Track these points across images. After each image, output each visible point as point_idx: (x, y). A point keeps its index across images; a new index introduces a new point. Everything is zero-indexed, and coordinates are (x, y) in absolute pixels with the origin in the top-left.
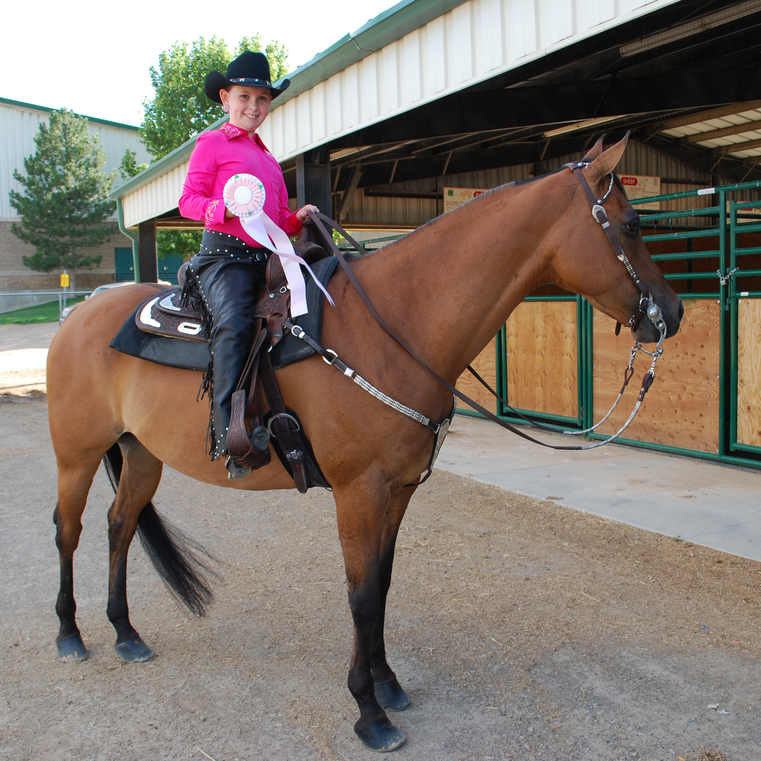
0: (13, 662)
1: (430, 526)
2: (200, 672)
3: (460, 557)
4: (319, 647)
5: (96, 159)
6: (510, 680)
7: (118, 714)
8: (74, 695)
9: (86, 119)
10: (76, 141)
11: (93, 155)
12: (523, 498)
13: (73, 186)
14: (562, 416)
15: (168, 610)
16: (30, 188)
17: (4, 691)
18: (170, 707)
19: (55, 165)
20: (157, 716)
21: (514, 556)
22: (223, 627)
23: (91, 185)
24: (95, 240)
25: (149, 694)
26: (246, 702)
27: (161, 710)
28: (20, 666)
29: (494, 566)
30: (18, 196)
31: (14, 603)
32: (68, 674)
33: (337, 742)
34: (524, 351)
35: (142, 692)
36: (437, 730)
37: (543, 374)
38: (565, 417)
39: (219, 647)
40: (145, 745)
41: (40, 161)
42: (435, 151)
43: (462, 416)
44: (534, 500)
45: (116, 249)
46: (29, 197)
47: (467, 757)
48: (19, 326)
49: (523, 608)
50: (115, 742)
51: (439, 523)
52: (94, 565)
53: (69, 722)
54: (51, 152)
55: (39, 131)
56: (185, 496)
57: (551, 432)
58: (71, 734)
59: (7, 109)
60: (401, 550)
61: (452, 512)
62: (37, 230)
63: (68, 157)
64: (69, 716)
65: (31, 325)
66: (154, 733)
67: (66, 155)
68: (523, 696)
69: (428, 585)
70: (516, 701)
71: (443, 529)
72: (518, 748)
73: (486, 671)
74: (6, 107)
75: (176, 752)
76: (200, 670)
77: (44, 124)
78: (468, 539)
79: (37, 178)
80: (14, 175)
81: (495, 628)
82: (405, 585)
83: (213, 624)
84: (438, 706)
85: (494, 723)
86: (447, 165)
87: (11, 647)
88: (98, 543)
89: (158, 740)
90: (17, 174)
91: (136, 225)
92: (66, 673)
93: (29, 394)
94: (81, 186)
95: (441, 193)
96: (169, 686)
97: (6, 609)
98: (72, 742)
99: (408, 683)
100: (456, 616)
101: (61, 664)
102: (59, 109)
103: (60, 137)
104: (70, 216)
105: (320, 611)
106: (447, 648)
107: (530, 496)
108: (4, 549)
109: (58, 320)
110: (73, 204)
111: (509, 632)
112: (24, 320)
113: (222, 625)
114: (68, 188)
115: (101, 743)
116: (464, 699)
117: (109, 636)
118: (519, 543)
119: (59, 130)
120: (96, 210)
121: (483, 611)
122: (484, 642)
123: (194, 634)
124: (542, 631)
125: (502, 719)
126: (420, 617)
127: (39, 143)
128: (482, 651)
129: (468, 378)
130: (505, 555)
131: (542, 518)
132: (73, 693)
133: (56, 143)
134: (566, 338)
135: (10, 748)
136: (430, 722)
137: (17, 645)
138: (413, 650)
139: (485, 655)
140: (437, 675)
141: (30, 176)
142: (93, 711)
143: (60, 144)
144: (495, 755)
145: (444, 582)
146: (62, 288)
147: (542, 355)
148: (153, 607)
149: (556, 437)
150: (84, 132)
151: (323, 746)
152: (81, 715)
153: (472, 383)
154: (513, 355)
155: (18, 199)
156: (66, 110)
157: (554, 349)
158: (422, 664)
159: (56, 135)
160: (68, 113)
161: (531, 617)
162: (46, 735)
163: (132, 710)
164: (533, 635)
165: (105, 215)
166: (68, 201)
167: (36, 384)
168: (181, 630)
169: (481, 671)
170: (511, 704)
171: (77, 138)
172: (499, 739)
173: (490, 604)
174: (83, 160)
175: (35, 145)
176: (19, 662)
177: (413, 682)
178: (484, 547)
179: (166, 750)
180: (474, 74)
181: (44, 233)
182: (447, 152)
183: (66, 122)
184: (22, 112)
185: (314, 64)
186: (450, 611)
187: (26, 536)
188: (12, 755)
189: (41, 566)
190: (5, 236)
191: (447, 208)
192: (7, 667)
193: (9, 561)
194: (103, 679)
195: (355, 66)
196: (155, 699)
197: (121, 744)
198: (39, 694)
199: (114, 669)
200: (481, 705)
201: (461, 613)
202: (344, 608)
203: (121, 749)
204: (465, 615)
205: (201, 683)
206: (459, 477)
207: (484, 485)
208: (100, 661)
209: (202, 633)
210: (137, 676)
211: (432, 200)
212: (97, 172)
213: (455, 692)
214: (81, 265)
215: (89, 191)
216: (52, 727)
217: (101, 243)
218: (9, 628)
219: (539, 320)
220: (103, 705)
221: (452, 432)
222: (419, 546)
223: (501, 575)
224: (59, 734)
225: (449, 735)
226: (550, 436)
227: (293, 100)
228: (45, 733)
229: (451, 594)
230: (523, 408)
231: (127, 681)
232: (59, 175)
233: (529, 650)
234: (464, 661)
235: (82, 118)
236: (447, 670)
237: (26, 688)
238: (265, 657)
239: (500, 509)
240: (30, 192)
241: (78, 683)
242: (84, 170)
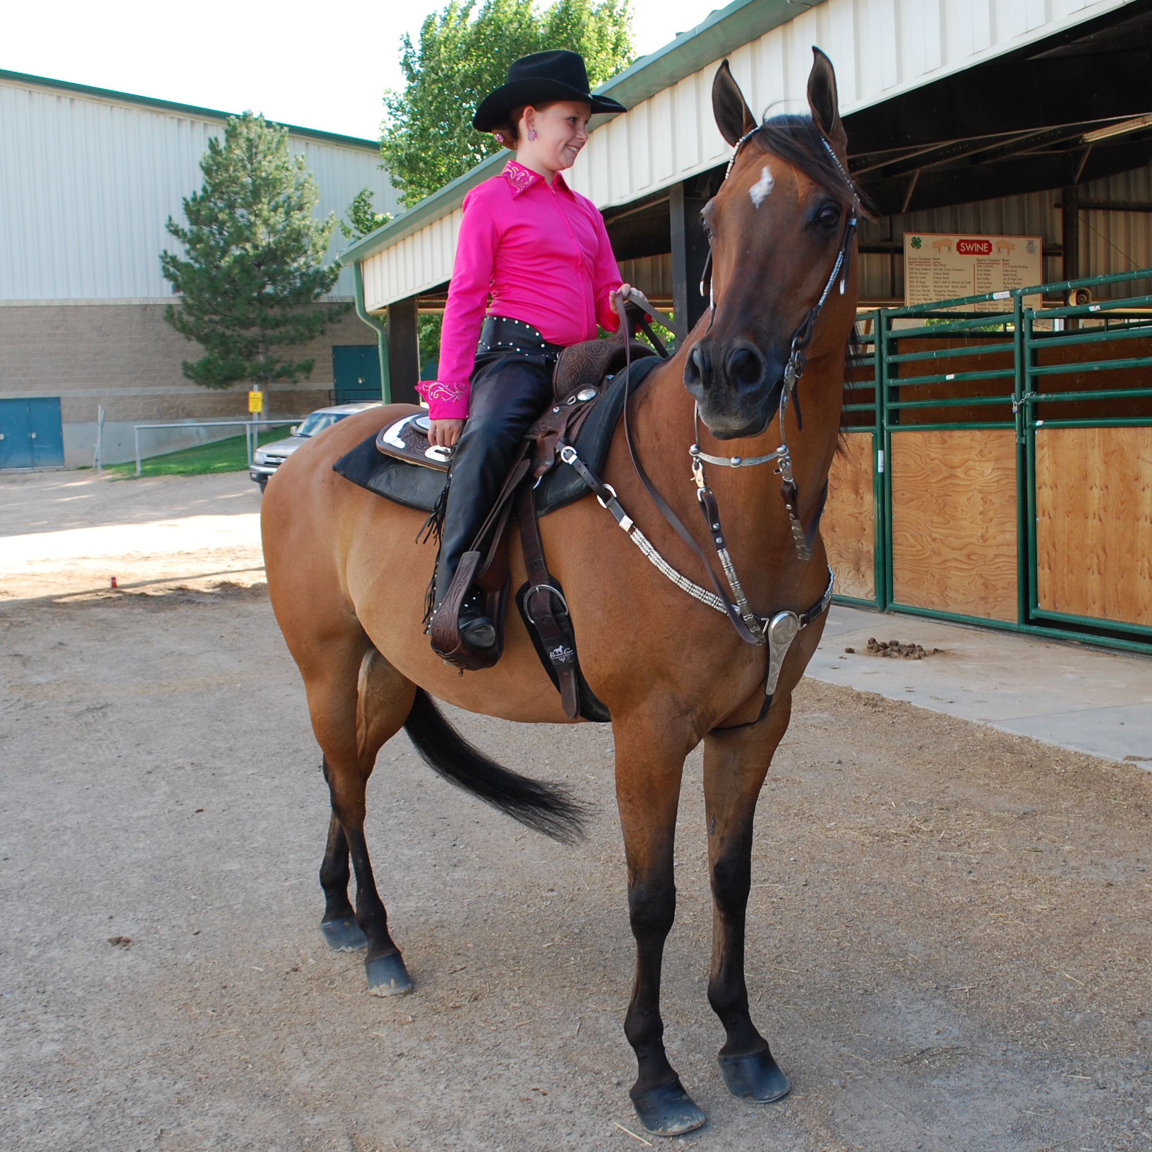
0: (298, 995)
1: (931, 801)
2: (597, 1015)
3: (990, 849)
4: (782, 982)
5: (301, 197)
6: (1105, 1036)
7: (479, 1073)
8: (403, 1044)
9: (286, 129)
10: (268, 166)
11: (296, 189)
12: (1082, 758)
13: (264, 243)
14: (1135, 624)
15: (525, 922)
16: (193, 248)
17: (293, 1036)
18: (559, 1065)
19: (235, 207)
20: (542, 1077)
21: (1083, 848)
22: (620, 948)
23: (295, 240)
24: (302, 335)
25: (522, 1044)
26: (679, 1059)
27: (547, 1068)
28: (308, 1000)
29: (1050, 864)
30: (174, 261)
31: (275, 908)
32: (388, 1014)
33: (838, 1120)
34: (1068, 513)
35: (510, 1042)
36: (996, 1108)
37: (1101, 553)
38: (1141, 626)
39: (619, 979)
40: (532, 1118)
41: (210, 201)
42: (888, 171)
43: (956, 625)
44: (1101, 762)
45: (335, 349)
46: (192, 262)
47: (1052, 1148)
48: (181, 478)
49: (1109, 930)
50: (484, 1112)
51: (945, 795)
52: (389, 853)
53: (404, 1083)
54: (227, 187)
55: (208, 152)
56: (513, 750)
57: (1116, 653)
58: (412, 1099)
59: (154, 116)
60: (889, 837)
61: (964, 779)
62: (206, 318)
63: (256, 194)
64: (402, 1074)
65: (202, 477)
66: (543, 1102)
67: (251, 192)
68: (1130, 1060)
69: (943, 891)
70: (1119, 1068)
71: (953, 805)
72: (1132, 1136)
73: (1063, 1022)
74: (152, 112)
75: (584, 1128)
76: (595, 1011)
77: (216, 140)
78: (999, 822)
79: (206, 230)
80: (167, 227)
81: (1068, 958)
82: (905, 891)
83: (602, 944)
84: (991, 1071)
85: (1087, 1099)
86: (910, 195)
87: (287, 973)
88: (388, 820)
89: (551, 1111)
90: (172, 225)
91: (384, 307)
92: (385, 1011)
93: (218, 589)
94: (277, 243)
95: (899, 244)
96: (551, 1034)
97: (266, 917)
98: (416, 1111)
99: (936, 1037)
100: (998, 939)
101: (373, 999)
102: (241, 114)
103: (242, 160)
104: (260, 293)
105: (772, 927)
106: (993, 986)
107: (1094, 754)
108: (240, 828)
109: (247, 468)
110: (265, 273)
111: (1091, 965)
112: (190, 468)
113: (617, 946)
114: (256, 247)
115: (462, 1114)
116: (1032, 1063)
117: (440, 959)
118: (1086, 829)
119: (241, 148)
120: (303, 283)
121: (1043, 933)
122: (1052, 978)
123: (576, 958)
124: (1147, 964)
125: (1099, 1095)
126: (941, 939)
127: (207, 171)
128: (1051, 992)
129: (965, 560)
130: (1067, 848)
131: (1119, 790)
132: (401, 1041)
133: (235, 171)
134: (1143, 490)
135: (322, 1118)
136: (983, 1095)
137: (295, 970)
138: (936, 988)
139: (1057, 998)
140: (982, 1027)
141: (195, 228)
142: (439, 1068)
143: (242, 173)
144: (1097, 1147)
145: (970, 888)
146: (252, 414)
147: (1100, 520)
148: (499, 918)
149: (1125, 660)
150: (282, 151)
151: (815, 1125)
152: (421, 1073)
153: (973, 569)
154: (1048, 520)
155: (174, 267)
156: (251, 114)
157: (1122, 509)
158: (956, 1009)
159: (235, 157)
160: (256, 119)
161: (1126, 943)
162: (372, 1100)
163: (499, 1067)
164: (1133, 970)
165: (317, 290)
166: (257, 269)
167: (225, 572)
168: (553, 952)
169: (1053, 1020)
170: (1112, 1073)
171: (270, 162)
172: (1099, 1123)
173: (1053, 922)
174: (280, 199)
175: (200, 176)
176: (306, 994)
177: (945, 1036)
178: (1028, 834)
179: (567, 1125)
180: (993, 40)
181: (217, 323)
182: (910, 172)
183: (252, 136)
184: (179, 120)
185: (708, 29)
186: (988, 931)
187: (270, 809)
188: (327, 1127)
189: (304, 854)
190: (153, 329)
191: (910, 269)
192: (289, 1001)
193: (253, 846)
194: (445, 1022)
195: (779, 30)
196: (533, 1052)
197: (493, 1116)
198: (350, 1042)
199: (459, 1007)
200: (1062, 1072)
201: (1007, 935)
202: (812, 923)
203: (496, 1124)
204: (1015, 938)
205: (602, 1031)
206: (967, 723)
207: (1013, 737)
208: (434, 996)
209: (588, 957)
210: (497, 1018)
211: (884, 255)
212: (304, 218)
213: (1016, 1053)
214: (279, 375)
215: (291, 252)
216: (379, 1090)
217: (312, 338)
218: (278, 946)
219: (1095, 459)
220: (453, 1060)
221: (942, 651)
222: (919, 830)
223: (1064, 877)
224: (393, 1099)
225: (1016, 1115)
226: (1114, 659)
227: (668, 90)
228: (370, 1097)
229: (985, 906)
230: (1065, 610)
231: (483, 1025)
232: (240, 227)
233: (1128, 993)
234: (1024, 1007)
235: (278, 127)
236: (997, 1020)
237: (325, 1032)
238: (697, 995)
239: (1046, 775)
240: (193, 253)
241: (406, 1026)
242: (283, 216)
